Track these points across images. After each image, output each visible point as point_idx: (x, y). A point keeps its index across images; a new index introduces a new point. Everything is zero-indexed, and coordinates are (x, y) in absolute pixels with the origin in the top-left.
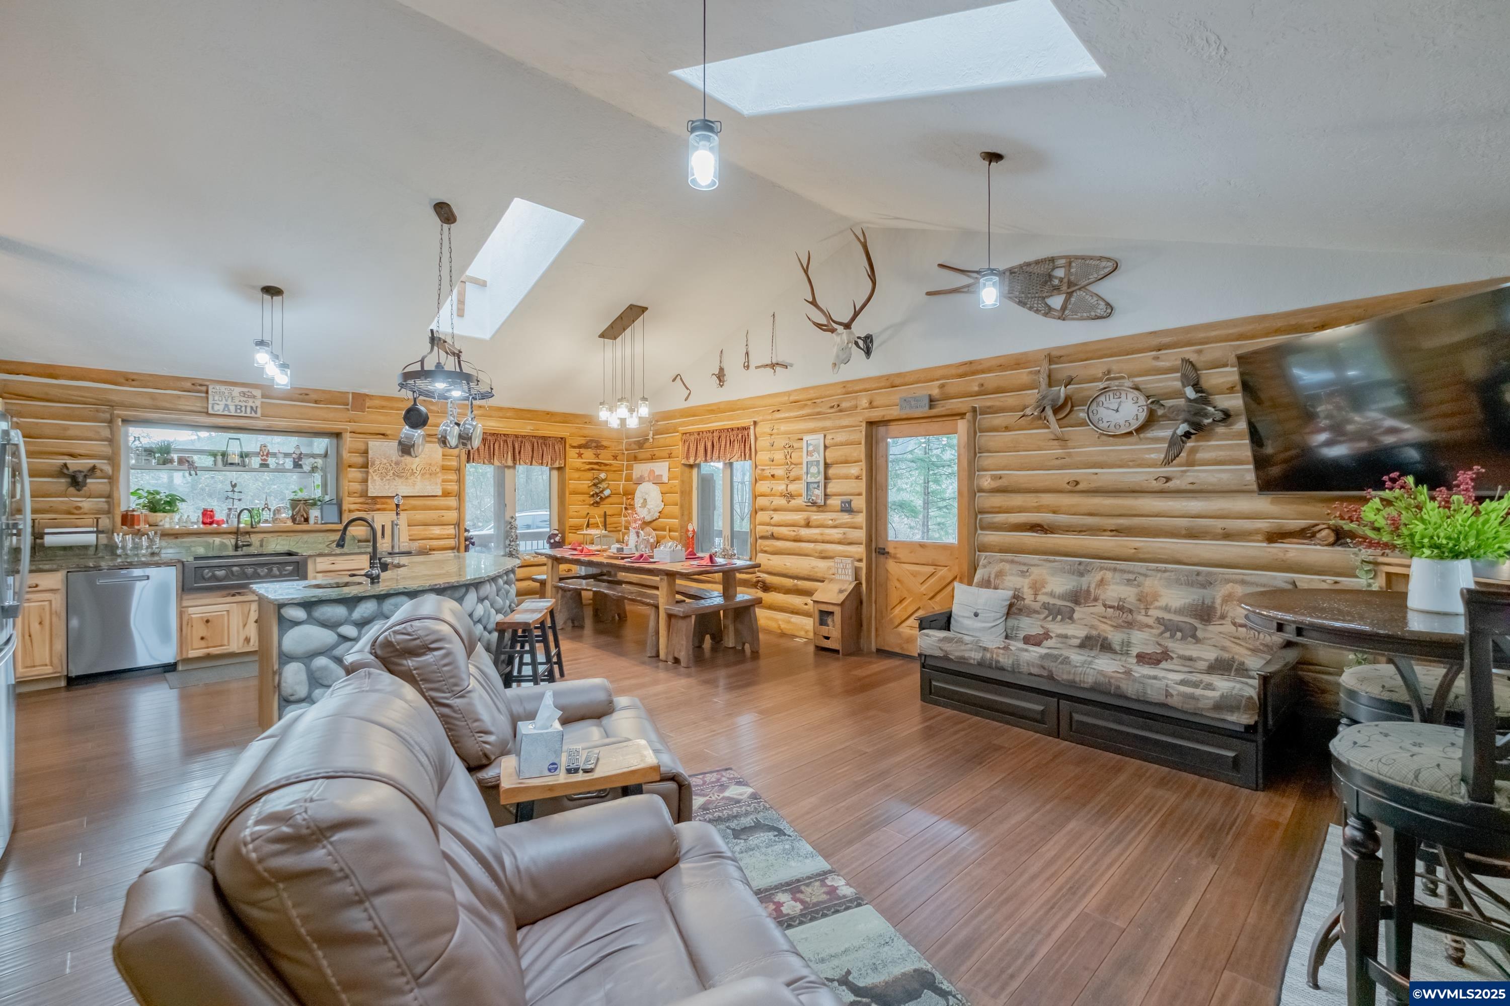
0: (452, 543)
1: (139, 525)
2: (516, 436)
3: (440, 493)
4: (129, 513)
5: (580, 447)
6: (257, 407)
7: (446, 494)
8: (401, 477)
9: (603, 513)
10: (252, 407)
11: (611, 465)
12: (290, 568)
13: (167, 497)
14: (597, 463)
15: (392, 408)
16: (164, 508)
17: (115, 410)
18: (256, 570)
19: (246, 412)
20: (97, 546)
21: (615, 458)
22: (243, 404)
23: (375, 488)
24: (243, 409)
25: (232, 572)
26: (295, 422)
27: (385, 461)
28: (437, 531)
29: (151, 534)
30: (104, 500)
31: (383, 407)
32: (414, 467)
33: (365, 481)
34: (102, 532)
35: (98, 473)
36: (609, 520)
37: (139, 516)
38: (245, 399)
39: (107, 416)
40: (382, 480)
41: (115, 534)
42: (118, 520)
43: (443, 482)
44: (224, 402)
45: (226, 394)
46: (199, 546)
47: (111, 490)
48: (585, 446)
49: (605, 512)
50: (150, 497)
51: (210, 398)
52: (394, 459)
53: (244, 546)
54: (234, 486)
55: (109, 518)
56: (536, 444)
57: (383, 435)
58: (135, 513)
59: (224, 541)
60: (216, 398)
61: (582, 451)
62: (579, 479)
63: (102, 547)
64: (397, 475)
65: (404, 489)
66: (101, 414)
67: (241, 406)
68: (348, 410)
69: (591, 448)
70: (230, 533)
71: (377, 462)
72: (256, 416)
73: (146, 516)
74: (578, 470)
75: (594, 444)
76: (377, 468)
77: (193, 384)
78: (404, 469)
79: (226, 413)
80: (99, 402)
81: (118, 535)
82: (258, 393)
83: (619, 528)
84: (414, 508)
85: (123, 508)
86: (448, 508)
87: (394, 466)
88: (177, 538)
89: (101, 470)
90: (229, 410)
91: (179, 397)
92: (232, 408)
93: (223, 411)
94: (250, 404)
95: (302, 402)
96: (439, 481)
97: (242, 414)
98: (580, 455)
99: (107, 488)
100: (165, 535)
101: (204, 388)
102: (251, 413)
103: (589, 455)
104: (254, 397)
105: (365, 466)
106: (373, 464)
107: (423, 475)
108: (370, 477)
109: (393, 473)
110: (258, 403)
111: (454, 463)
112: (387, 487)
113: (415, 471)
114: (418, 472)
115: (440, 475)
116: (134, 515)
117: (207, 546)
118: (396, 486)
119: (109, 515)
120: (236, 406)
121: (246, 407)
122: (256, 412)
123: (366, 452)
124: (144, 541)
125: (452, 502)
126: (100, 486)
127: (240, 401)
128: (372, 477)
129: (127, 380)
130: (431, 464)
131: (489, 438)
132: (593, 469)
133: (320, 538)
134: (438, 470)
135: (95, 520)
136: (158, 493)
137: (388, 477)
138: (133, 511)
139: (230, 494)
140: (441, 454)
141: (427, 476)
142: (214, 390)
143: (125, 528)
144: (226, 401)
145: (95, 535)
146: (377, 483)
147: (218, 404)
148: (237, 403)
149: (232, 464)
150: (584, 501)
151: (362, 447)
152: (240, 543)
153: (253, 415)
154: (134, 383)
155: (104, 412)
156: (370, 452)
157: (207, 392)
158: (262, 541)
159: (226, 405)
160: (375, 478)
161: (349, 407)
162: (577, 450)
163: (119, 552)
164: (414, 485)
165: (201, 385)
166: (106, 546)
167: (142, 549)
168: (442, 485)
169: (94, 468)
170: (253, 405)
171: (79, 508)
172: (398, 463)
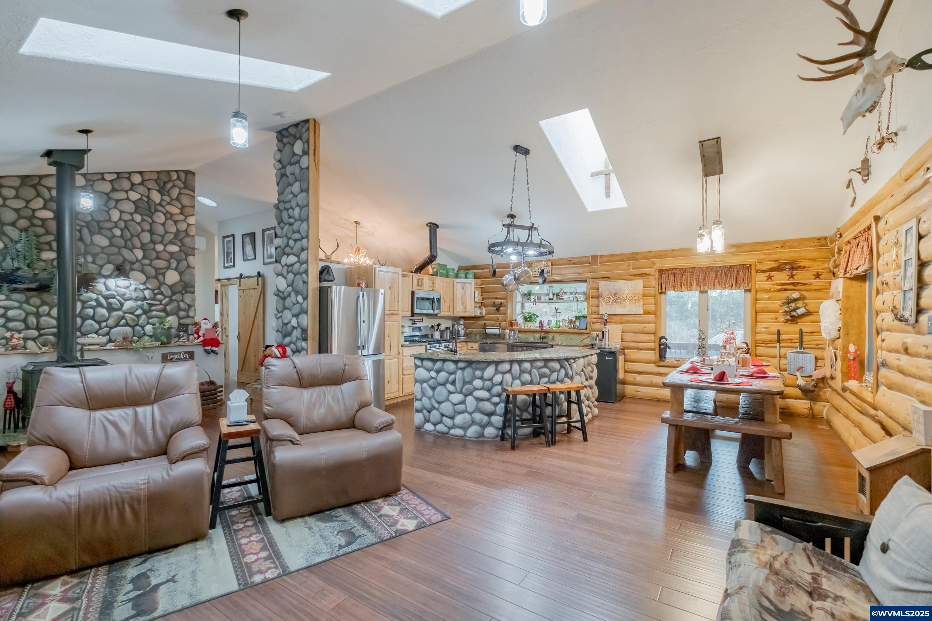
0: (652, 345)
2: (702, 269)
3: (642, 312)
5: (771, 270)
6: (550, 271)
7: (646, 313)
8: (618, 303)
9: (798, 330)
11: (810, 284)
14: (792, 284)
15: (613, 261)
16: (530, 320)
21: (818, 276)
23: (605, 309)
27: (608, 293)
28: (642, 337)
30: (503, 316)
31: (608, 261)
32: (625, 296)
33: (598, 306)
36: (806, 337)
40: (607, 305)
42: (508, 324)
43: (643, 305)
44: (538, 270)
45: (538, 267)
48: (779, 269)
49: (801, 330)
50: (527, 315)
52: (613, 292)
53: (543, 338)
54: (557, 310)
56: (720, 273)
57: (608, 278)
60: (535, 269)
61: (772, 274)
62: (769, 299)
64: (615, 301)
65: (619, 310)
68: (589, 266)
69: (785, 270)
71: (604, 294)
74: (769, 291)
75: (788, 267)
76: (604, 298)
78: (619, 298)
82: (550, 264)
83: (821, 346)
84: (627, 322)
86: (649, 322)
87: (613, 296)
89: (503, 304)
93: (537, 275)
96: (641, 304)
98: (770, 278)
99: (505, 311)
100: (520, 332)
103: (782, 277)
104: (548, 266)
105: (598, 297)
106: (602, 295)
107: (630, 301)
108: (600, 304)
109: (613, 301)
110: (550, 269)
111: (651, 291)
112: (609, 309)
113: (626, 298)
114: (628, 299)
115: (641, 299)
117: (534, 338)
118: (614, 308)
119: (505, 322)
122: (549, 274)
123: (598, 289)
124: (512, 334)
125: (652, 317)
126: (503, 310)
130: (635, 294)
131: (678, 272)
132: (786, 290)
133: (577, 337)
134: (640, 297)
135: (500, 324)
136: (534, 313)
137: (610, 303)
139: (555, 313)
140: (642, 287)
141: (633, 301)
145: (499, 330)
146: (604, 307)
147: (535, 272)
150: (776, 319)
151: (597, 286)
152: (541, 337)
156: (600, 288)
158: (553, 337)
160: (603, 304)
161: (590, 264)
162: (767, 274)
164: (625, 307)
168: (643, 307)
169: (501, 303)
170: (548, 270)
171: (498, 319)
172: (615, 294)
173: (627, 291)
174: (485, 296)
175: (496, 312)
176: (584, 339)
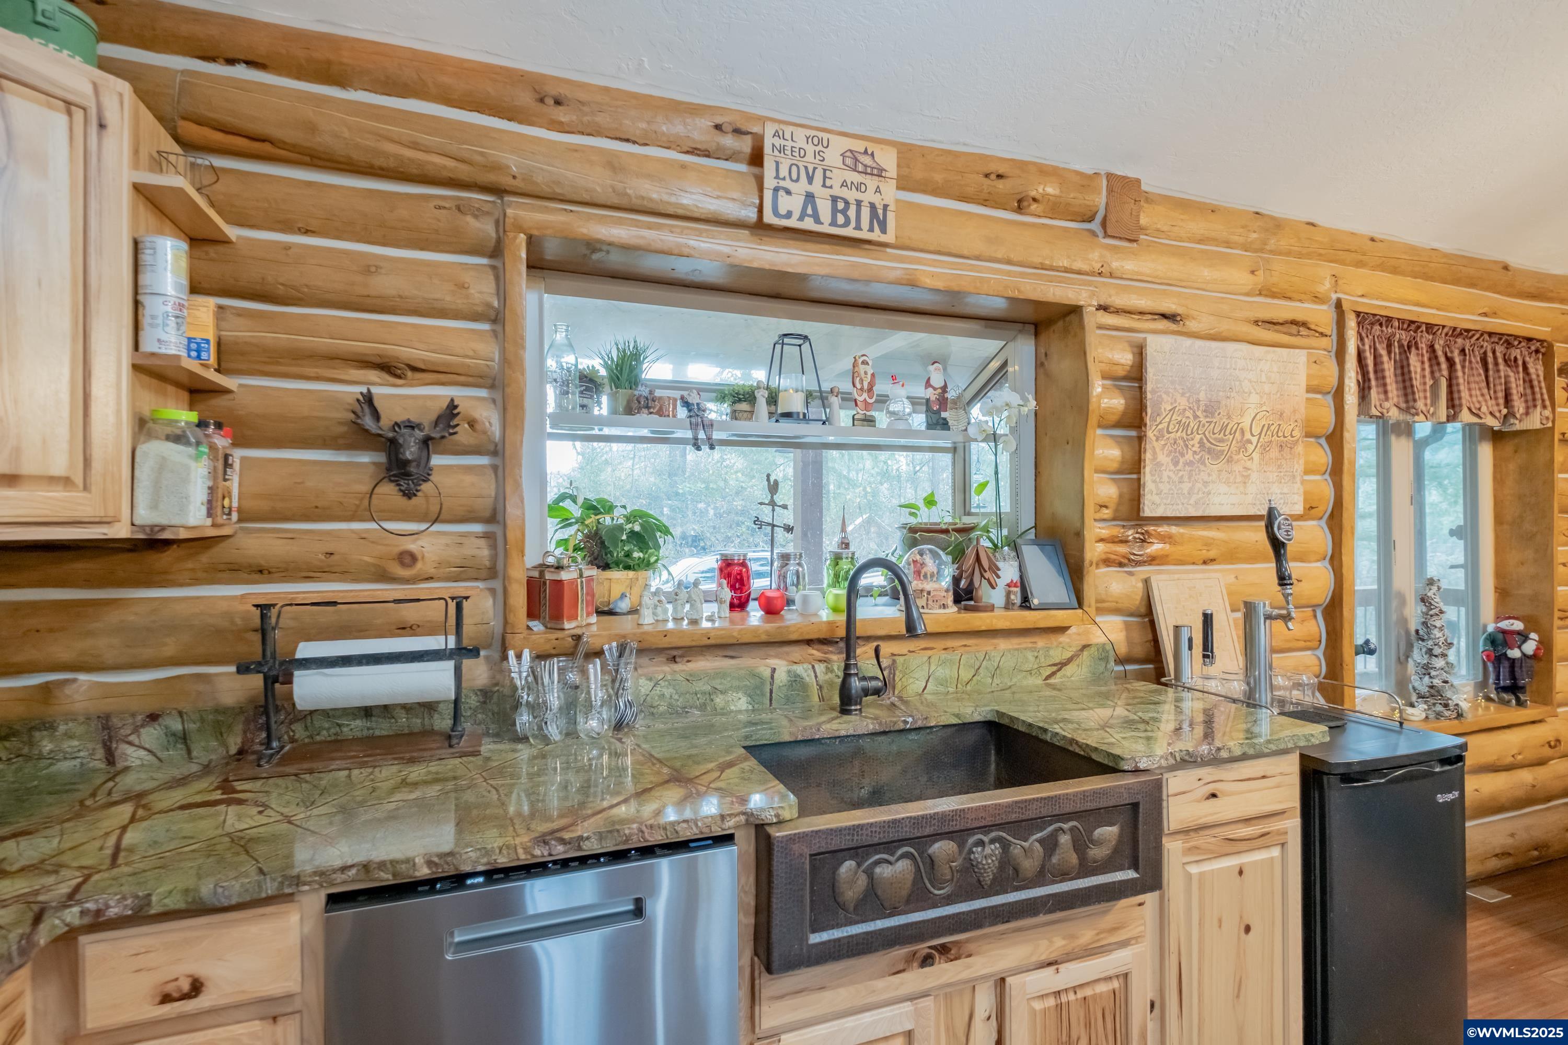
1: (574, 617)
2: (1453, 333)
3: (1297, 508)
4: (548, 576)
6: (885, 207)
7: (1308, 510)
8: (1215, 454)
10: (873, 206)
12: (1109, 832)
13: (628, 519)
16: (628, 555)
17: (510, 204)
18: (1005, 846)
19: (858, 227)
20: (456, 702)
22: (852, 195)
23: (1158, 490)
24: (852, 213)
25: (932, 862)
26: (972, 268)
27: (1184, 403)
29: (610, 648)
30: (478, 528)
32: (1246, 422)
33: (1135, 467)
34: (474, 652)
35: (463, 434)
37: (573, 582)
38: (856, 178)
39: (486, 228)
40: (1176, 463)
41: (511, 654)
42: (519, 598)
43: (1303, 470)
44: (802, 186)
45: (810, 157)
46: (738, 689)
47: (500, 498)
50: (591, 520)
51: (769, 164)
52: (1202, 396)
53: (866, 692)
55: (492, 591)
57: (1173, 318)
58: (564, 576)
59: (799, 669)
60: (784, 172)
63: (472, 701)
64: (1210, 450)
66: (469, 219)
67: (847, 203)
68: (1093, 234)
70: (809, 642)
71: (1167, 405)
72: (883, 238)
73: (590, 579)
76: (1164, 425)
77: (718, 127)
78: (1224, 428)
79: (808, 224)
80: (463, 172)
81: (519, 657)
82: (888, 160)
85: (532, 558)
87: (1204, 420)
88: (674, 659)
89: (472, 424)
90: (818, 221)
91: (684, 166)
92: (825, 209)
93: (801, 219)
94: (868, 197)
95: (985, 203)
96: (1299, 467)
97: (849, 232)
99: (487, 487)
100: (645, 648)
101: (745, 145)
102: (871, 230)
104: (880, 173)
105: (1137, 419)
106: (1157, 410)
107: (1265, 449)
108: (1148, 456)
109: (1201, 442)
110: (889, 195)
111: (1327, 413)
112: (1186, 487)
113: (1248, 436)
114: (1254, 440)
115: (1300, 448)
116: (561, 581)
118: (1206, 483)
119: (497, 584)
120: (834, 199)
121: (859, 203)
122: (884, 230)
123: (1139, 375)
124: (594, 679)
126: (468, 479)
127: (844, 184)
128: (1155, 453)
129: (542, 100)
130: (1281, 415)
133: (1030, 656)
134: (1297, 433)
135: (452, 606)
136: (610, 509)
137: (1189, 456)
138: (559, 567)
139: (766, 514)
140: (1303, 381)
141: (1274, 453)
142: (778, 142)
143: (537, 626)
144: (810, 179)
145: (450, 665)
146: (1165, 474)
147: (788, 192)
148: (837, 191)
149: (788, 415)
151: (1129, 356)
152: (856, 684)
153: (876, 236)
154: (562, 115)
155: (478, 213)
156: (1150, 375)
157: (756, 159)
159: (810, 197)
160: (1163, 458)
161: (1095, 226)
162: (1563, 380)
163: (524, 719)
164: (1245, 479)
165: (738, 131)
166: (486, 694)
167: (587, 714)
168: (1303, 482)
169: (452, 410)
170: (877, 200)
171: (408, 558)
172: (1210, 410)
173: (1254, 399)
174: (241, 332)
175: (388, 490)
176: (1062, 665)
